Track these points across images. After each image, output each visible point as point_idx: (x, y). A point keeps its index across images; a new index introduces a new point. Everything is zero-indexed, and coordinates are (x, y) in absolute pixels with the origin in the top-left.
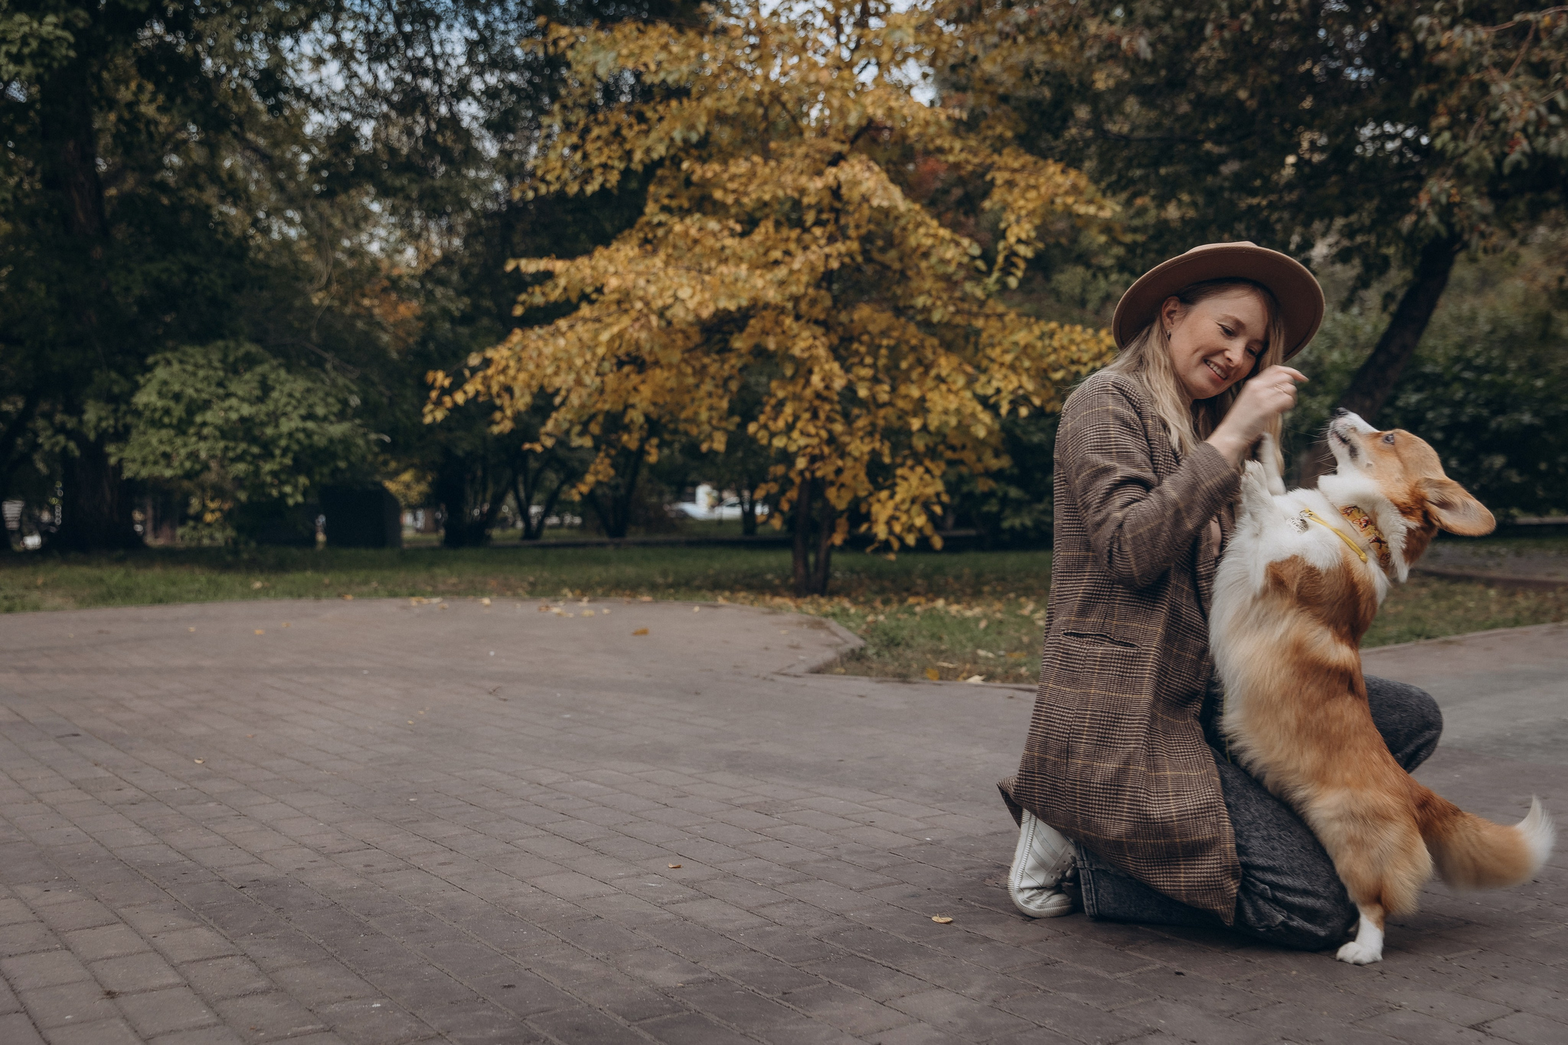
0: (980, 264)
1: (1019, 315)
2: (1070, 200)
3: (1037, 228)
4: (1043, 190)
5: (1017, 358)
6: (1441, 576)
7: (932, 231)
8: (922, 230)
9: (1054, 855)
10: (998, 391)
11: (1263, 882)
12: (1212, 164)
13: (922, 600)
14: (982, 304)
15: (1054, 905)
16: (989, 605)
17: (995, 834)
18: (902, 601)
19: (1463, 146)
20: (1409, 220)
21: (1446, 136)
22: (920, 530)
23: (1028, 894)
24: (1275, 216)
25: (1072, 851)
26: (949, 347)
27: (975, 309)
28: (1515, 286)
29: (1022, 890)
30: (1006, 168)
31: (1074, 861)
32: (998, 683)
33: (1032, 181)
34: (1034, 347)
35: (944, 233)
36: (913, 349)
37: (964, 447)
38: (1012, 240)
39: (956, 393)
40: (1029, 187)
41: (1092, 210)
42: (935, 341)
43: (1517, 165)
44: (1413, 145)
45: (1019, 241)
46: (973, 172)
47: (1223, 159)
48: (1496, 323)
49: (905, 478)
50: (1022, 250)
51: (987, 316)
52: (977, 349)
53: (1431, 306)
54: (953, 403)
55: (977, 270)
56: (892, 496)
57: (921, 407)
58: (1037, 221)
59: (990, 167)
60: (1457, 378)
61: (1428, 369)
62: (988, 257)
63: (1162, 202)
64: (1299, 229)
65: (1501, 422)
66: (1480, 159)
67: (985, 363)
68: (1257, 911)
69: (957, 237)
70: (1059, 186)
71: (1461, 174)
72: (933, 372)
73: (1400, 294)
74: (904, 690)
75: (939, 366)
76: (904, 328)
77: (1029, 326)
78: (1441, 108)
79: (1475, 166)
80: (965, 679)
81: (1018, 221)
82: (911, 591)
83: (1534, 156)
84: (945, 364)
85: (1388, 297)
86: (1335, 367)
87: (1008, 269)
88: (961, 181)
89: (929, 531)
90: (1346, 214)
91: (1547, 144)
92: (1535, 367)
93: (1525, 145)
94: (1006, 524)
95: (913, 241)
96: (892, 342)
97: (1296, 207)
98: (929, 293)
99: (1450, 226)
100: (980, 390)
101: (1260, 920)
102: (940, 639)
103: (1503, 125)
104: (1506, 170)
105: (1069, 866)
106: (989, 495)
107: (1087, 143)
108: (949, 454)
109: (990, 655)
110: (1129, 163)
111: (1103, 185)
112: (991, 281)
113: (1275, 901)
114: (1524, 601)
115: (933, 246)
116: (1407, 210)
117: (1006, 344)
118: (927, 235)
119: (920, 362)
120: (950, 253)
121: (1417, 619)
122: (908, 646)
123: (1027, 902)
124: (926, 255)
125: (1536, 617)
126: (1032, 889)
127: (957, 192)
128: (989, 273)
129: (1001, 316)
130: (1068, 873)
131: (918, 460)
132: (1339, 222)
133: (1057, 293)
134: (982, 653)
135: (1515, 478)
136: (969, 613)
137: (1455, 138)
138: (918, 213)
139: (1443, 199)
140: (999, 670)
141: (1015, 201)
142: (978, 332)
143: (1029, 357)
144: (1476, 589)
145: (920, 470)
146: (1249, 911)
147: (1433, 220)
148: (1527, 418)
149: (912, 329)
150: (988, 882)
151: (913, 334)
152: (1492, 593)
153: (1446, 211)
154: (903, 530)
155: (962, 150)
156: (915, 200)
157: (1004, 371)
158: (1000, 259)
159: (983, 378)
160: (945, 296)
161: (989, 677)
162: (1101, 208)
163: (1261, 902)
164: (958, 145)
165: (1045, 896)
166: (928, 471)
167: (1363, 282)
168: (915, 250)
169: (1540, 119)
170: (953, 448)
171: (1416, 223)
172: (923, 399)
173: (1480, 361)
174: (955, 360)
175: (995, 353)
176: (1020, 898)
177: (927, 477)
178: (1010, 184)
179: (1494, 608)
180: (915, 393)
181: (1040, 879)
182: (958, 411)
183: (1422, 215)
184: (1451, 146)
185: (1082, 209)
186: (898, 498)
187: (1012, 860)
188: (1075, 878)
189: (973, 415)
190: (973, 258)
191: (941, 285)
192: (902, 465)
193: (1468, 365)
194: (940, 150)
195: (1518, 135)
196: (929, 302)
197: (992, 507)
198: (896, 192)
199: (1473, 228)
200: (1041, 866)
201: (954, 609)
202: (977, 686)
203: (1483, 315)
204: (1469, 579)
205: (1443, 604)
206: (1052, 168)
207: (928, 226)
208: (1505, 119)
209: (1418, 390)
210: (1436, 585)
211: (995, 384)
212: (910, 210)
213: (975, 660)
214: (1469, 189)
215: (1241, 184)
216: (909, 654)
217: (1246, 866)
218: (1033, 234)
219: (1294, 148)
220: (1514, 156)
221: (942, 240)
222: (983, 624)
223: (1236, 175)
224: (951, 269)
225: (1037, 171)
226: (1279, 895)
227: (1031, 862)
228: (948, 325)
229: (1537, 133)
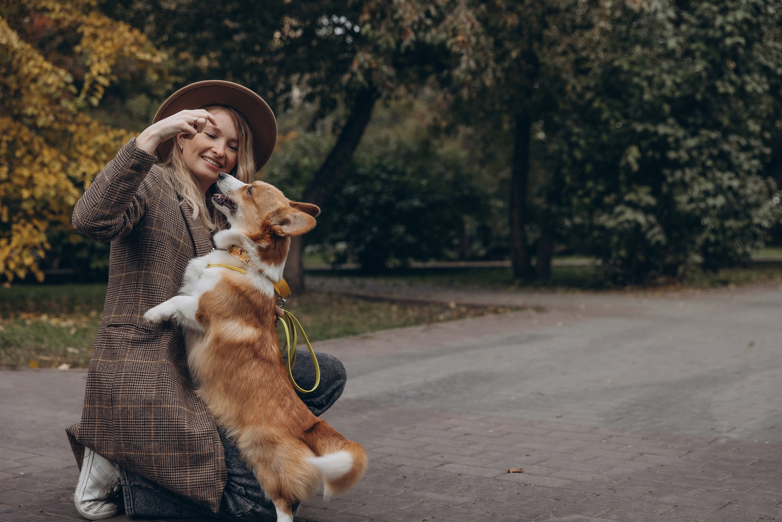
0: (73, 89)
1: (100, 124)
2: (134, 49)
3: (112, 67)
4: (116, 41)
5: (97, 153)
6: (366, 298)
7: (39, 64)
8: (31, 63)
9: (106, 477)
10: (84, 174)
11: (240, 484)
12: (229, 34)
13: (31, 316)
14: (75, 116)
15: (105, 511)
16: (79, 318)
17: (69, 467)
18: (16, 317)
19: (377, 34)
20: (346, 78)
21: (368, 27)
22: (28, 268)
23: (87, 504)
24: (268, 70)
25: (118, 474)
26: (51, 144)
27: (70, 118)
28: (411, 124)
29: (84, 502)
30: (91, 25)
31: (119, 480)
32: (80, 369)
33: (109, 35)
34: (109, 146)
35: (47, 66)
36: (25, 144)
37: (61, 213)
38: (94, 72)
39: (55, 175)
40: (106, 39)
41: (148, 57)
42: (41, 139)
43: (408, 48)
44: (349, 32)
45: (100, 74)
46: (69, 27)
47: (235, 31)
48: (400, 145)
49: (19, 231)
50: (103, 81)
51: (78, 125)
52: (70, 144)
53: (360, 132)
54: (52, 181)
55: (70, 92)
56: (9, 243)
57: (30, 183)
58: (112, 62)
59: (80, 24)
60: (377, 178)
61: (361, 171)
62: (78, 83)
63: (197, 56)
64: (282, 79)
65: (402, 205)
66: (388, 42)
67: (75, 155)
68: (236, 503)
69: (56, 69)
70: (126, 39)
71: (376, 51)
72: (39, 160)
73: (343, 123)
74: (13, 375)
75: (43, 155)
76: (19, 130)
77: (106, 132)
78: (365, 9)
79: (384, 46)
80: (57, 366)
81: (99, 61)
82: (24, 309)
83: (419, 43)
84: (47, 155)
85: (336, 124)
86: (306, 168)
87: (92, 91)
88: (62, 32)
89: (34, 268)
90: (311, 71)
91: (425, 35)
92: (422, 172)
93: (412, 36)
94: (94, 265)
95: (25, 70)
96: (10, 139)
97: (281, 65)
98: (36, 107)
99: (370, 82)
100: (71, 172)
101: (237, 510)
102: (42, 341)
103: (401, 23)
104: (403, 49)
105: (116, 484)
106: (81, 246)
107: (148, 13)
108: (51, 217)
109: (76, 351)
110: (177, 29)
111: (158, 42)
112: (80, 101)
113: (247, 496)
114: (412, 313)
115: (39, 75)
116: (345, 71)
117: (91, 142)
118: (35, 66)
119: (30, 152)
120: (51, 79)
121: (350, 324)
122: (19, 346)
123: (87, 510)
124: (35, 80)
125: (418, 321)
126: (91, 501)
127: (59, 40)
128: (78, 95)
129: (87, 125)
130: (115, 489)
131: (28, 218)
132: (307, 77)
133: (129, 113)
134: (71, 350)
135: (410, 239)
136: (64, 324)
137: (373, 28)
138: (28, 51)
139: (366, 65)
140: (82, 361)
141: (98, 47)
142: (72, 135)
143: (105, 152)
144: (384, 306)
145: (29, 226)
146: (231, 504)
147: (360, 78)
148: (417, 203)
149: (25, 130)
150: (62, 499)
151: (26, 134)
152: (394, 308)
153: (368, 73)
154: (16, 267)
155: (61, 10)
156: (27, 42)
157: (89, 161)
158: (87, 86)
159: (73, 165)
160: (47, 109)
161: (74, 365)
162: (154, 55)
163: (238, 498)
164: (58, 7)
165: (99, 505)
166: (36, 227)
167: (320, 115)
168: (27, 76)
169: (421, 22)
170: (53, 213)
171: (350, 80)
172: (31, 178)
173: (391, 167)
174: (54, 153)
175: (83, 148)
176: (82, 508)
177: (35, 232)
178: (94, 36)
179: (394, 317)
180: (26, 173)
181: (96, 494)
182: (56, 186)
183: (354, 74)
184: (371, 34)
185: (142, 56)
186: (13, 244)
187: (76, 483)
188: (120, 491)
189: (67, 190)
190: (67, 84)
191: (46, 101)
192: (17, 222)
193: (384, 169)
194: (45, 10)
195: (409, 30)
196: (36, 112)
197: (84, 254)
198: (13, 37)
199: (384, 85)
200: (97, 485)
201: (54, 322)
202: (64, 371)
203: (393, 139)
204: (381, 300)
205: (366, 315)
206: (123, 28)
207: (36, 60)
208: (401, 19)
209: (355, 183)
210: (362, 303)
211: (82, 169)
212: (22, 49)
213: (65, 354)
214: (381, 60)
215: (246, 47)
216: (19, 351)
217: (230, 475)
218: (109, 71)
219: (280, 27)
220: (406, 42)
221: (46, 71)
222: (73, 331)
223: (243, 42)
224: (53, 90)
225: (112, 29)
226: (250, 492)
227: (90, 483)
228: (50, 129)
229: (419, 29)
